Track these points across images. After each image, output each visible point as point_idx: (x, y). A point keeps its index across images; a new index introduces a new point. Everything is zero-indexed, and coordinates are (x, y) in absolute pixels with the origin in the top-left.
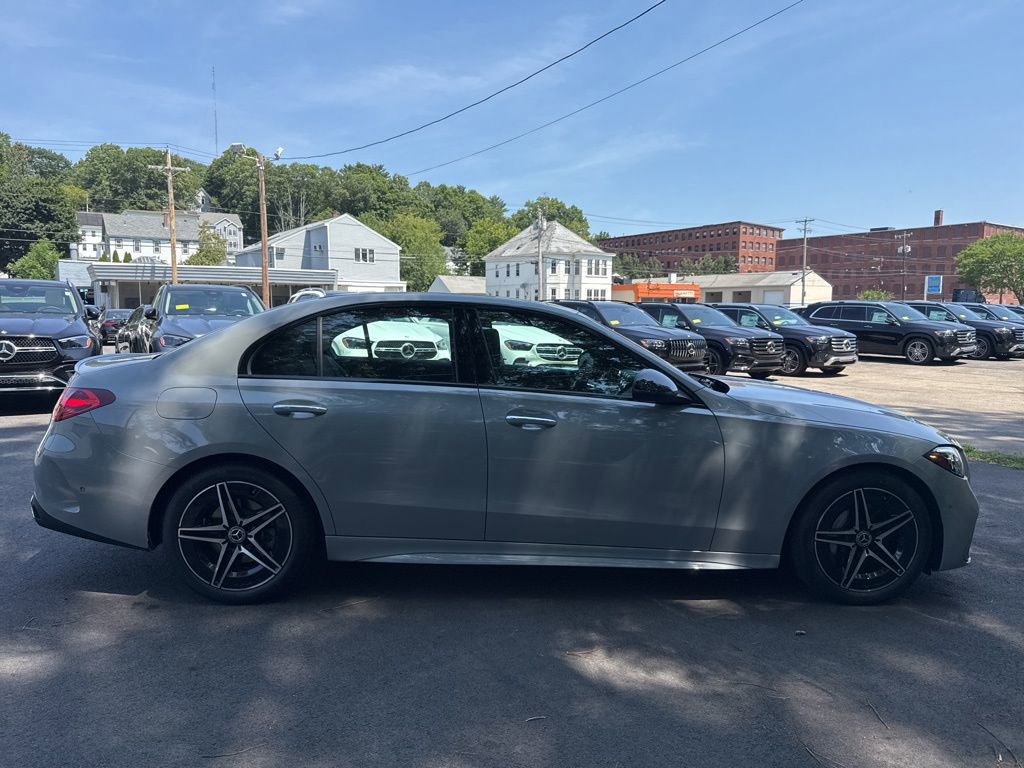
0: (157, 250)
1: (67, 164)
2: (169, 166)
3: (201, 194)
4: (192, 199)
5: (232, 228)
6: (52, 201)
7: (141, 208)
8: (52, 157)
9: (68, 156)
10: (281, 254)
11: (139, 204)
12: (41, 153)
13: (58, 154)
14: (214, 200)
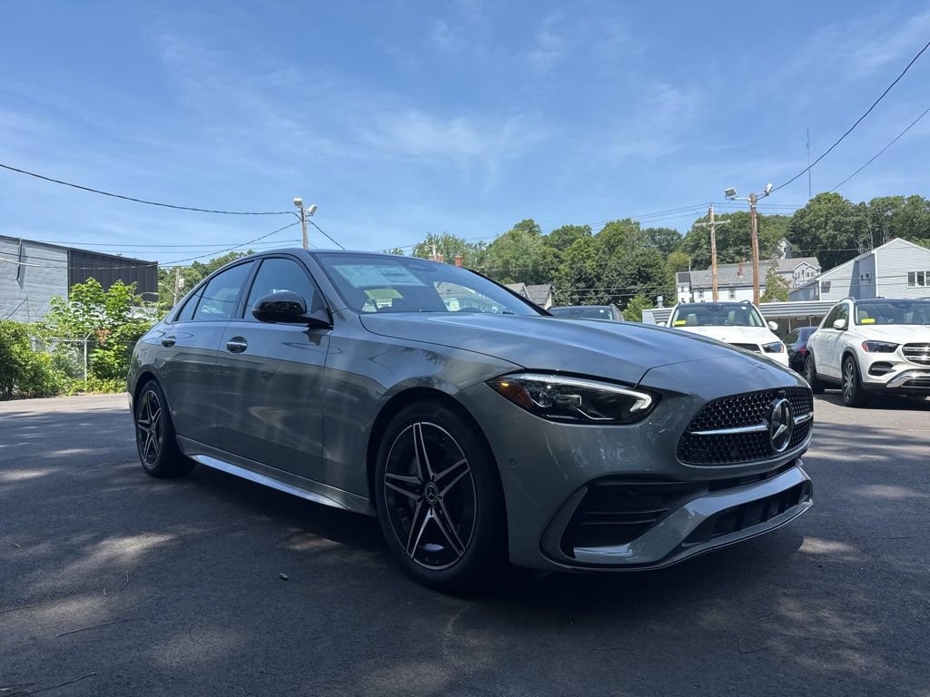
0: (732, 296)
1: (679, 236)
2: (712, 221)
3: (784, 244)
4: (775, 250)
5: (810, 271)
6: (650, 266)
7: (730, 263)
8: (669, 233)
9: (679, 231)
10: (826, 288)
11: (728, 260)
12: (660, 231)
13: (673, 230)
14: (796, 248)
